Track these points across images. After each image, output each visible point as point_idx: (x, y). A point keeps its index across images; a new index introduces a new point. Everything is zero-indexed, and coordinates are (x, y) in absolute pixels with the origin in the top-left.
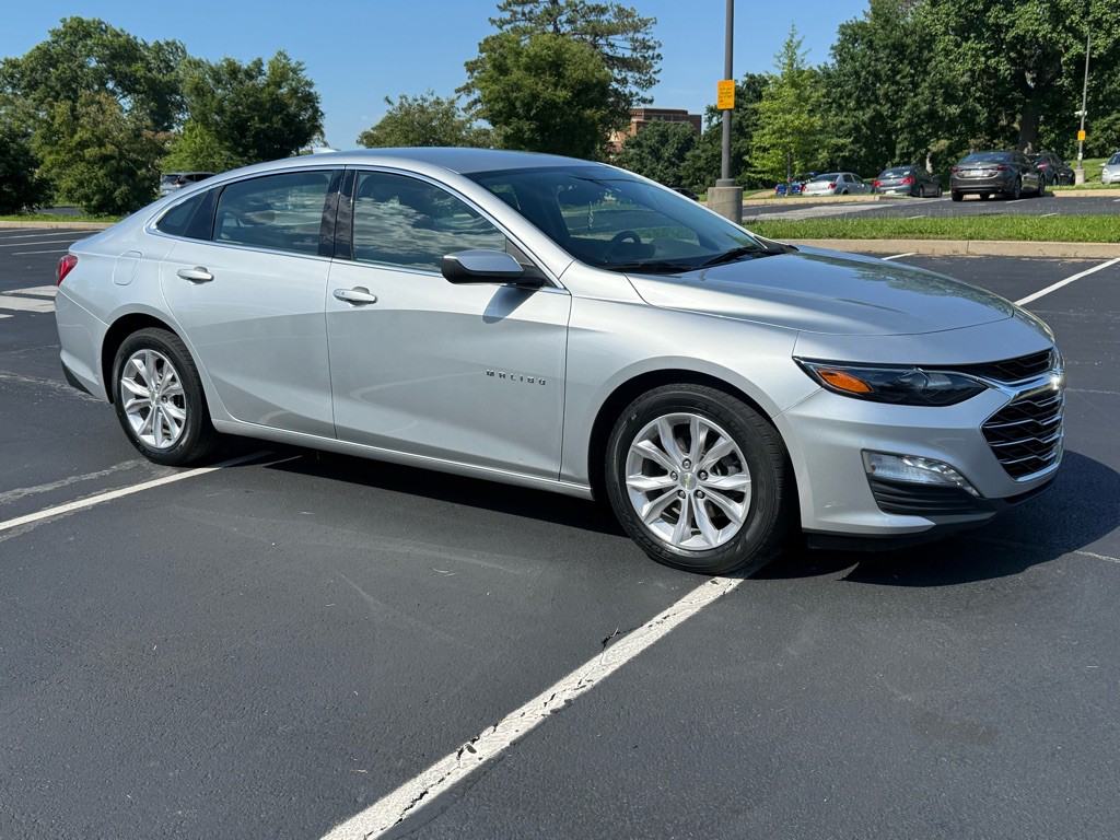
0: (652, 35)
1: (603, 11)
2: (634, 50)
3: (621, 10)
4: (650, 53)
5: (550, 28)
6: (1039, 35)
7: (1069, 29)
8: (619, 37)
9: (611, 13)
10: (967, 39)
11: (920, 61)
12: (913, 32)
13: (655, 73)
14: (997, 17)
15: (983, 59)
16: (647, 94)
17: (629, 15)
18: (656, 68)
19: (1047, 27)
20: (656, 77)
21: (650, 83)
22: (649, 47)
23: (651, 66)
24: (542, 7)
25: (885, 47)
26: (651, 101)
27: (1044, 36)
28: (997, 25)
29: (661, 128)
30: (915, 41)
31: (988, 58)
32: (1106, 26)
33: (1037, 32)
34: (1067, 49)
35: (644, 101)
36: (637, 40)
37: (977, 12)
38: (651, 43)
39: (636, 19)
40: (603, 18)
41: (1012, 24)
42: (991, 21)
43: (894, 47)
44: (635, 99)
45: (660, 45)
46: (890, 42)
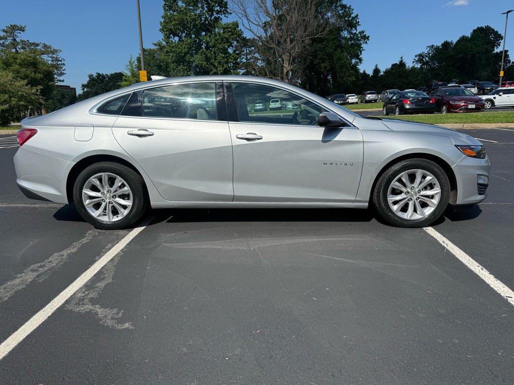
0: (61, 55)
1: (37, 45)
2: (53, 61)
3: (45, 45)
4: (60, 63)
5: (14, 50)
6: (203, 65)
7: (212, 64)
8: (46, 56)
9: (41, 46)
10: (180, 65)
11: (167, 71)
12: (163, 61)
13: (63, 70)
14: (189, 58)
15: (186, 72)
16: (61, 78)
17: (49, 47)
18: (63, 69)
19: (205, 63)
20: (64, 72)
21: (62, 74)
22: (59, 61)
23: (62, 68)
24: (9, 41)
25: (155, 66)
26: (63, 81)
27: (204, 66)
28: (189, 61)
29: (61, 92)
30: (164, 65)
31: (188, 72)
32: (222, 63)
33: (202, 64)
34: (211, 70)
35: (60, 81)
36: (54, 57)
37: (182, 56)
38: (60, 59)
39: (52, 49)
40: (37, 48)
41: (194, 61)
42: (187, 59)
43: (158, 66)
44: (56, 80)
45: (64, 60)
46: (156, 64)
